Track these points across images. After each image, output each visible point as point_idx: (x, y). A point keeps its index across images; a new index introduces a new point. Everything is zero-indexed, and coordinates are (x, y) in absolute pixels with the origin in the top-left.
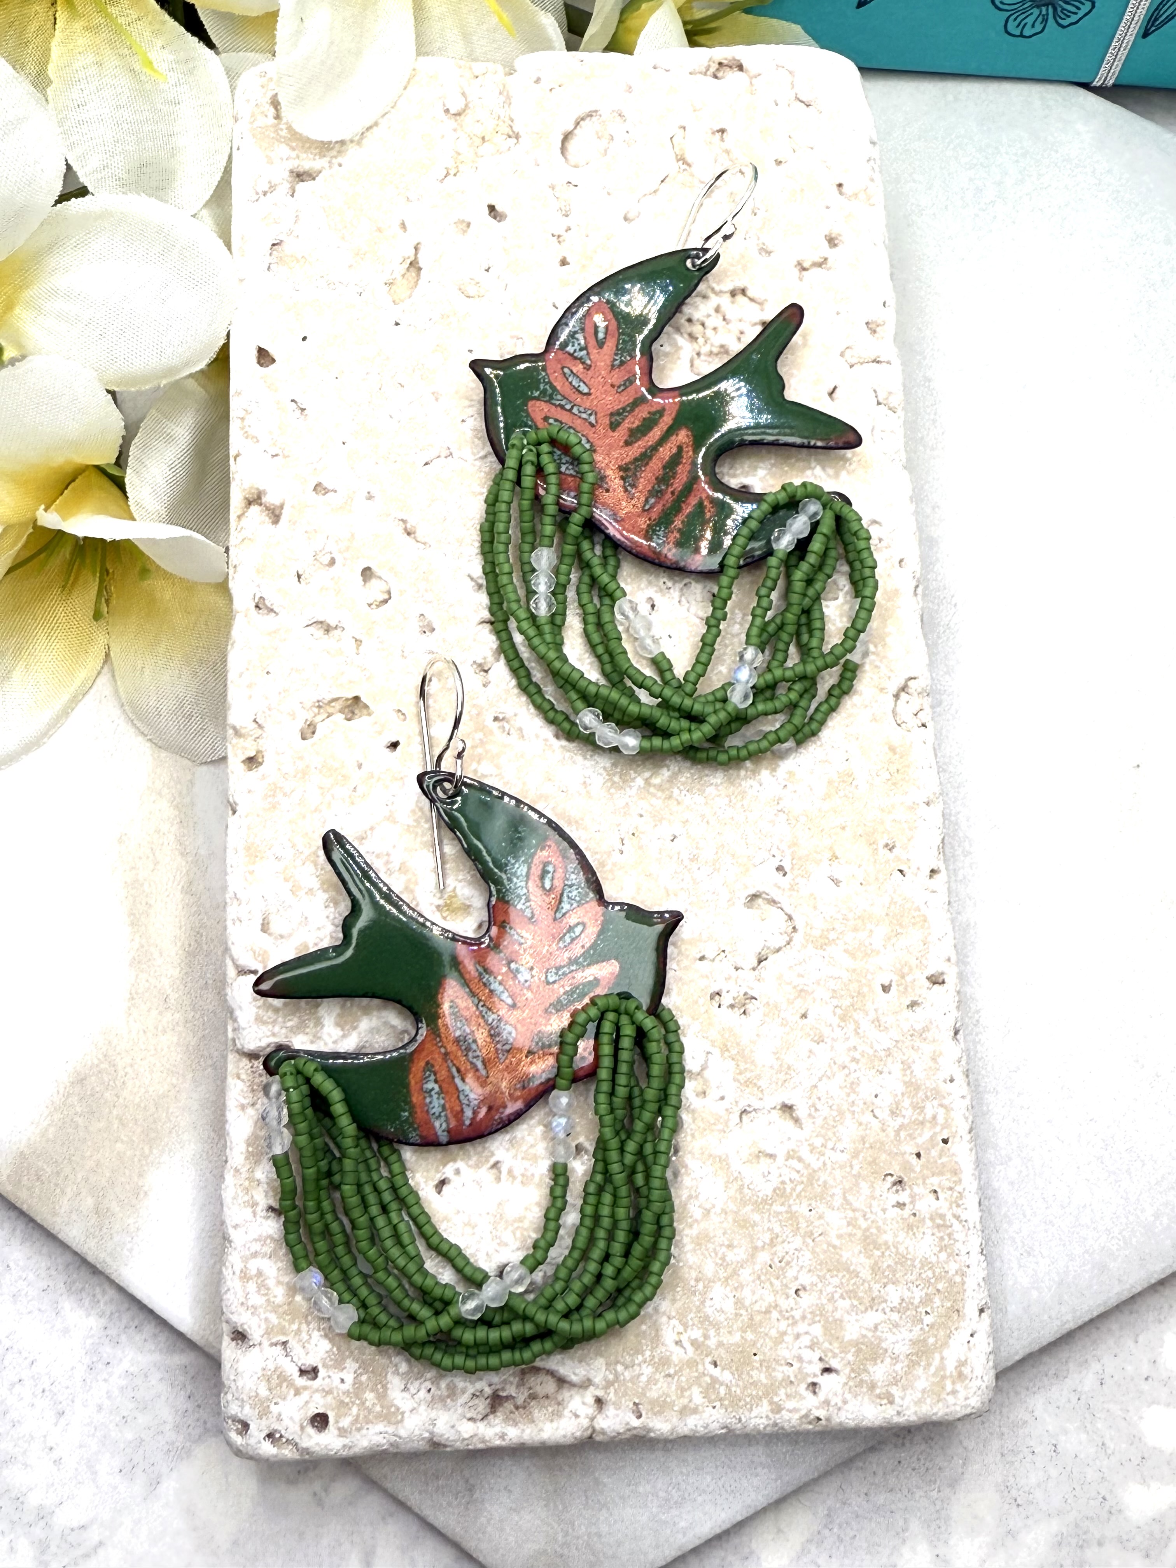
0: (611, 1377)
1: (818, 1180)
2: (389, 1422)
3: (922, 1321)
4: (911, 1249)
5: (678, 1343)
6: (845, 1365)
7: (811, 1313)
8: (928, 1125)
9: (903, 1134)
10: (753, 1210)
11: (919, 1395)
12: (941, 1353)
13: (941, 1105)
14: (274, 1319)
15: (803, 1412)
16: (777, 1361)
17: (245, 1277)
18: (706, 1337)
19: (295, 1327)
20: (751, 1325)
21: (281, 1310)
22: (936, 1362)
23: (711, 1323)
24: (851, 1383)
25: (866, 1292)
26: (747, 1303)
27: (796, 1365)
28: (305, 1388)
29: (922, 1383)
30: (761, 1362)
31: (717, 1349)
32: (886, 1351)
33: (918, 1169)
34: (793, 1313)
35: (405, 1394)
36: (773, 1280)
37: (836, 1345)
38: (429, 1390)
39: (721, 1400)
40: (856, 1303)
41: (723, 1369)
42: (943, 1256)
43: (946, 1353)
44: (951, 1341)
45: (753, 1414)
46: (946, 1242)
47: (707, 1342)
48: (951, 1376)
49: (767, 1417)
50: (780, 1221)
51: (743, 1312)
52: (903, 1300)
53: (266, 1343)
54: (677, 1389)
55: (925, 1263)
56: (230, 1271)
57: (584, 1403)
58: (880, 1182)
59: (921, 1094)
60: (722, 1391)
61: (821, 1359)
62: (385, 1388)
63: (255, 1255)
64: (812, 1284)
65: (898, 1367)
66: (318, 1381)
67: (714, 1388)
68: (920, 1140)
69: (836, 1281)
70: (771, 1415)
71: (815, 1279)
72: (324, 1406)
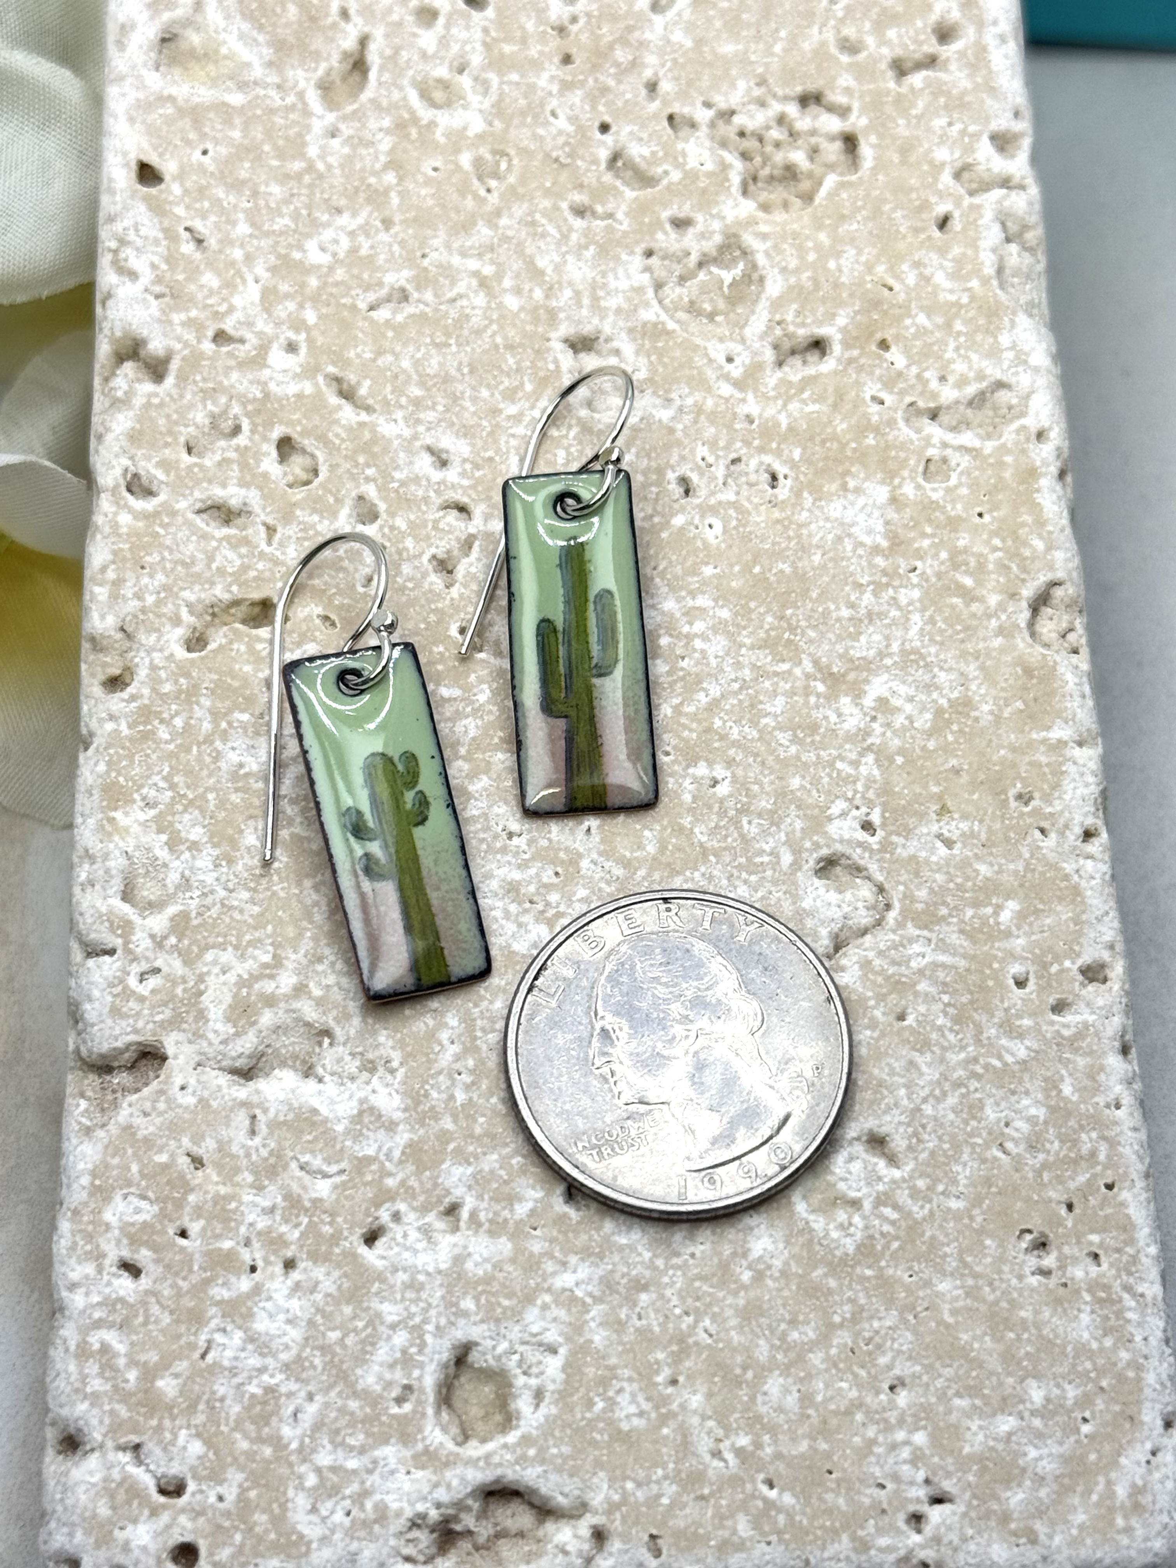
0: (616, 1498)
1: (923, 1234)
2: (289, 1556)
3: (1077, 1431)
4: (1060, 1331)
5: (717, 1454)
6: (964, 1490)
7: (914, 1415)
8: (1083, 1164)
9: (1046, 1176)
10: (826, 1275)
11: (1074, 1532)
12: (1106, 1475)
13: (1104, 1138)
14: (123, 1412)
15: (902, 1552)
16: (861, 1481)
17: (83, 1353)
18: (758, 1445)
19: (154, 1422)
20: (824, 1430)
21: (134, 1400)
22: (1100, 1487)
23: (763, 1426)
24: (973, 1514)
25: (993, 1389)
26: (819, 1398)
27: (890, 1486)
28: (164, 1507)
29: (1080, 1517)
30: (838, 1482)
31: (772, 1462)
32: (1024, 1470)
33: (1069, 1224)
34: (887, 1414)
35: (313, 1518)
36: (855, 1369)
37: (950, 1460)
38: (348, 1514)
39: (779, 1533)
40: (978, 1402)
41: (782, 1490)
42: (1108, 1342)
43: (1113, 1475)
44: (1123, 1460)
45: (826, 1555)
46: (1112, 1322)
47: (760, 1453)
48: (1122, 1506)
49: (847, 1558)
50: (866, 1289)
51: (811, 1412)
52: (1048, 1400)
53: (110, 1444)
54: (713, 1517)
55: (1082, 1350)
56: (61, 1349)
57: (576, 1536)
58: (1013, 1239)
59: (1072, 1123)
60: (781, 1519)
61: (927, 1481)
62: (283, 1507)
63: (98, 1324)
64: (914, 1376)
65: (1043, 1493)
66: (185, 1498)
67: (769, 1517)
68: (1072, 1185)
69: (948, 1372)
70: (854, 1557)
71: (918, 1368)
72: (194, 1531)
